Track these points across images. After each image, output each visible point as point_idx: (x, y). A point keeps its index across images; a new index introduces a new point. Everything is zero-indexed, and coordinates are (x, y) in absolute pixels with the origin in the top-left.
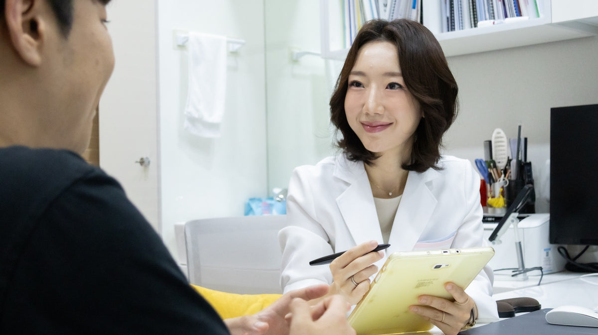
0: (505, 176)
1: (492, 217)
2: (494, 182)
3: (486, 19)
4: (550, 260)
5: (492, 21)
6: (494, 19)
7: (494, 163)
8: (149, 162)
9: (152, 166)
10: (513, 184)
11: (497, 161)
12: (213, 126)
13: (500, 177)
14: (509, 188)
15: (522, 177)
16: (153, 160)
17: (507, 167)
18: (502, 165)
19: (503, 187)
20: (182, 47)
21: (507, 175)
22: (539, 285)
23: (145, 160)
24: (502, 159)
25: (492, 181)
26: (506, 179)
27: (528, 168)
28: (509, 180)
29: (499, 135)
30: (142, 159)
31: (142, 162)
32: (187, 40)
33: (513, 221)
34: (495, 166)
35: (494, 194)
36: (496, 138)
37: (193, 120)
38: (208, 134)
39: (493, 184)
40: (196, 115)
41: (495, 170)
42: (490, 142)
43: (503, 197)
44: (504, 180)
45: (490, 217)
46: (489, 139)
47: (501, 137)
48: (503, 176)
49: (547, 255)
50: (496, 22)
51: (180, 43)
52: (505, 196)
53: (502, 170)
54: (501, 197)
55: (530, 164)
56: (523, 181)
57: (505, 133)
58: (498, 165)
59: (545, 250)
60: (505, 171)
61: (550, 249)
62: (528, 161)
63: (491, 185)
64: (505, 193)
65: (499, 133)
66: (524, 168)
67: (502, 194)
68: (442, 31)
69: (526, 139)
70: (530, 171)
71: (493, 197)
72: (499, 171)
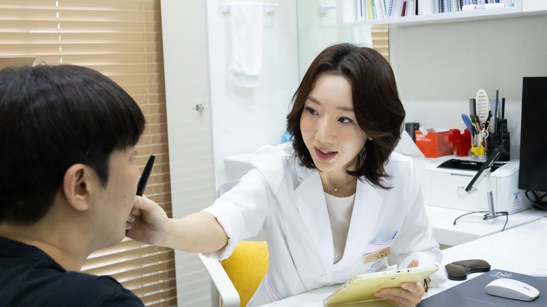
0: (486, 129)
1: (475, 162)
2: (477, 134)
3: (470, 4)
4: (519, 202)
5: (475, 5)
6: (477, 3)
7: (478, 118)
8: (203, 108)
9: (205, 111)
10: (492, 136)
11: (479, 116)
12: (254, 78)
13: (481, 130)
14: (489, 139)
15: (499, 131)
16: (205, 106)
17: (488, 122)
18: (483, 120)
19: (483, 138)
20: (227, 13)
21: (488, 128)
22: (503, 230)
23: (200, 106)
24: (485, 114)
25: (475, 133)
26: (487, 131)
27: (504, 125)
28: (490, 133)
29: (482, 95)
30: (197, 106)
31: (198, 108)
32: (230, 9)
33: (485, 176)
34: (478, 121)
35: (477, 143)
36: (479, 97)
37: (236, 74)
38: (249, 84)
39: (475, 135)
40: (239, 71)
41: (477, 123)
42: (474, 100)
43: (484, 146)
44: (485, 132)
45: (473, 162)
46: (474, 98)
47: (484, 96)
48: (484, 129)
49: (516, 198)
50: (478, 6)
51: (225, 11)
52: (486, 146)
53: (483, 124)
54: (482, 146)
55: (506, 120)
56: (500, 134)
57: (487, 94)
58: (481, 119)
59: (514, 194)
60: (486, 125)
61: (519, 193)
62: (505, 118)
63: (474, 136)
64: (486, 143)
65: (482, 93)
66: (501, 124)
67: (483, 144)
68: (434, 12)
69: (504, 100)
70: (506, 127)
71: (476, 146)
72: (481, 125)
